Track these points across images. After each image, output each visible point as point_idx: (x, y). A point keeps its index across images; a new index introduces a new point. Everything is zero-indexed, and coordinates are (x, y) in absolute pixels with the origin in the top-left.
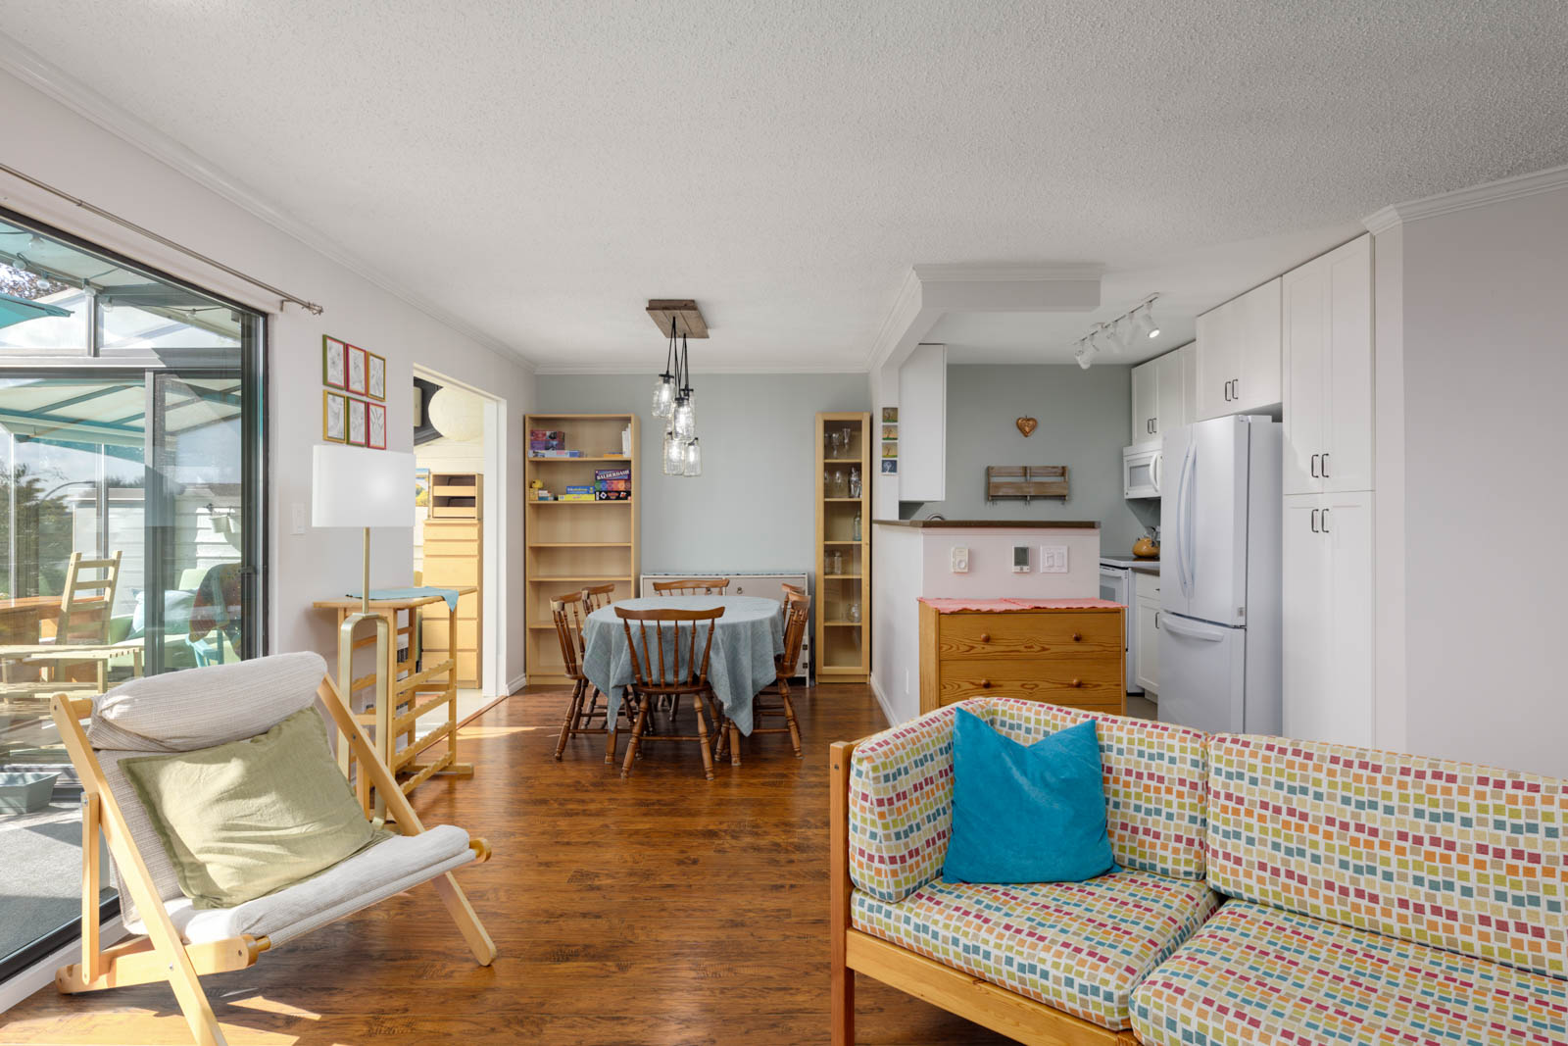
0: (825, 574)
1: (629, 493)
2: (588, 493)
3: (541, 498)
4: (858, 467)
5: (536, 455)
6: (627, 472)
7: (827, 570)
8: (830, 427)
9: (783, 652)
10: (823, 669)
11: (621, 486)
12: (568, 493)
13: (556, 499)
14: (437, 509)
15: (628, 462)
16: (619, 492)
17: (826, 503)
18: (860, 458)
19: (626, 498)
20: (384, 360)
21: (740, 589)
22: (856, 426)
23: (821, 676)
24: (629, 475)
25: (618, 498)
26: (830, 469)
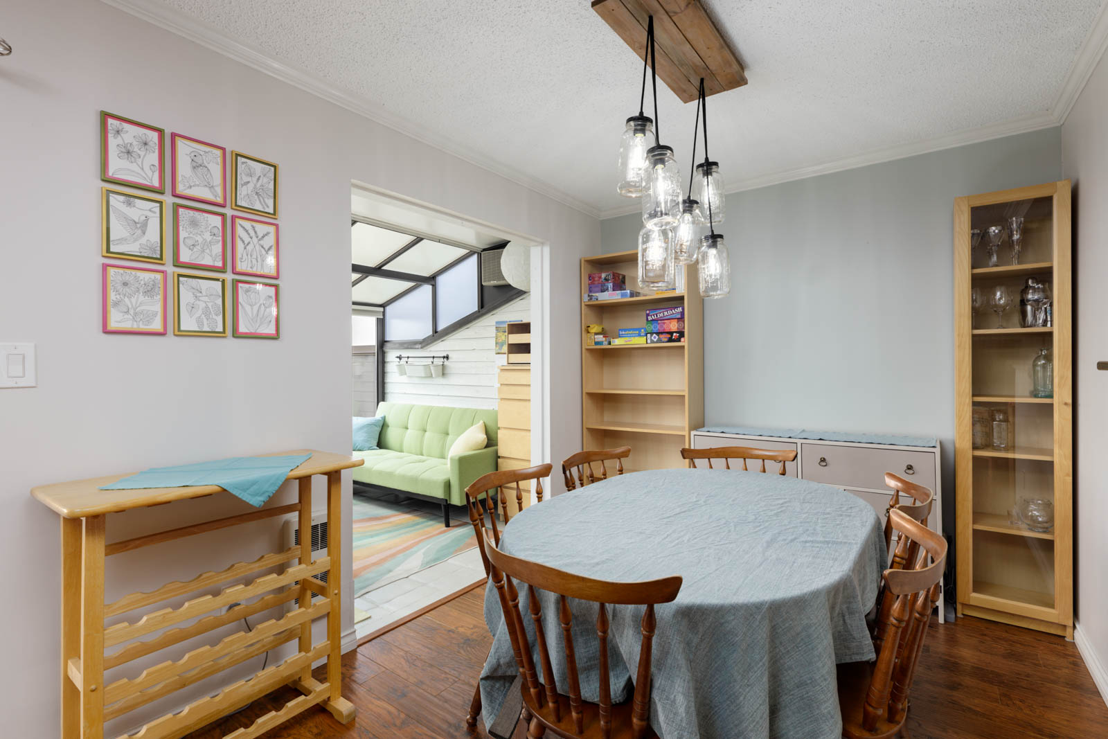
0: (975, 447)
1: (682, 334)
2: (640, 335)
3: (597, 343)
4: (1044, 276)
5: (591, 297)
6: (680, 310)
7: (979, 441)
8: (982, 217)
9: (872, 656)
10: (970, 596)
11: (673, 326)
12: (619, 336)
13: (610, 344)
14: (511, 356)
15: (681, 298)
16: (671, 333)
17: (974, 336)
18: (1051, 259)
19: (679, 340)
20: (275, 167)
21: (823, 460)
22: (1041, 208)
23: (965, 605)
24: (682, 313)
25: (670, 340)
26: (981, 284)
